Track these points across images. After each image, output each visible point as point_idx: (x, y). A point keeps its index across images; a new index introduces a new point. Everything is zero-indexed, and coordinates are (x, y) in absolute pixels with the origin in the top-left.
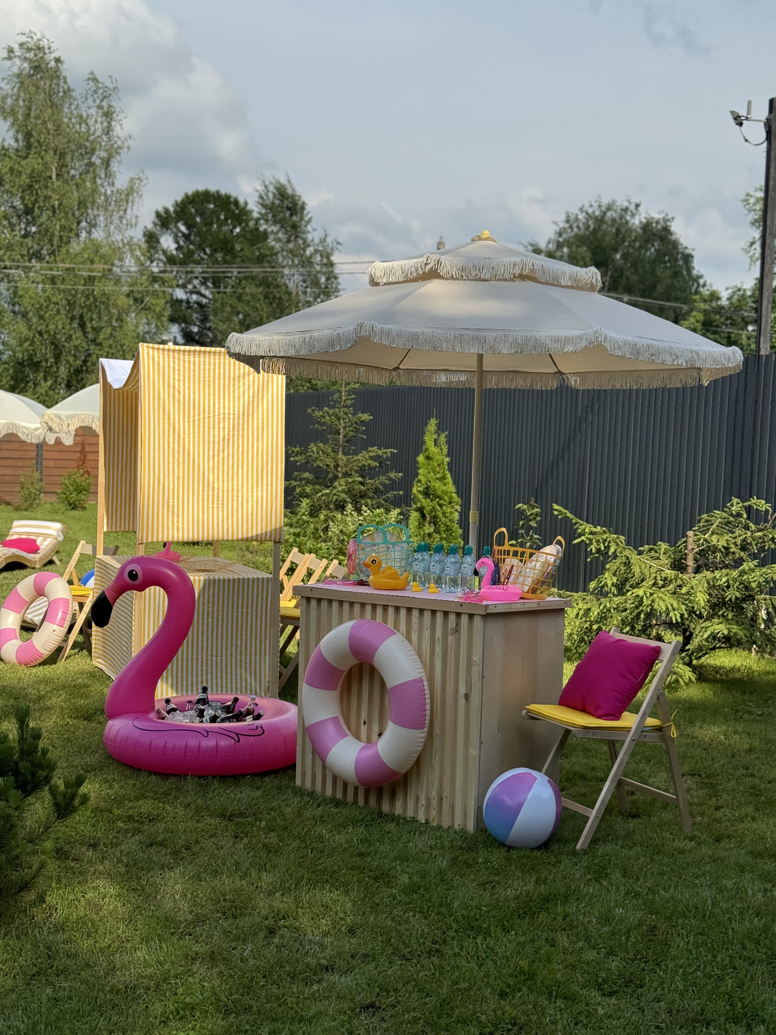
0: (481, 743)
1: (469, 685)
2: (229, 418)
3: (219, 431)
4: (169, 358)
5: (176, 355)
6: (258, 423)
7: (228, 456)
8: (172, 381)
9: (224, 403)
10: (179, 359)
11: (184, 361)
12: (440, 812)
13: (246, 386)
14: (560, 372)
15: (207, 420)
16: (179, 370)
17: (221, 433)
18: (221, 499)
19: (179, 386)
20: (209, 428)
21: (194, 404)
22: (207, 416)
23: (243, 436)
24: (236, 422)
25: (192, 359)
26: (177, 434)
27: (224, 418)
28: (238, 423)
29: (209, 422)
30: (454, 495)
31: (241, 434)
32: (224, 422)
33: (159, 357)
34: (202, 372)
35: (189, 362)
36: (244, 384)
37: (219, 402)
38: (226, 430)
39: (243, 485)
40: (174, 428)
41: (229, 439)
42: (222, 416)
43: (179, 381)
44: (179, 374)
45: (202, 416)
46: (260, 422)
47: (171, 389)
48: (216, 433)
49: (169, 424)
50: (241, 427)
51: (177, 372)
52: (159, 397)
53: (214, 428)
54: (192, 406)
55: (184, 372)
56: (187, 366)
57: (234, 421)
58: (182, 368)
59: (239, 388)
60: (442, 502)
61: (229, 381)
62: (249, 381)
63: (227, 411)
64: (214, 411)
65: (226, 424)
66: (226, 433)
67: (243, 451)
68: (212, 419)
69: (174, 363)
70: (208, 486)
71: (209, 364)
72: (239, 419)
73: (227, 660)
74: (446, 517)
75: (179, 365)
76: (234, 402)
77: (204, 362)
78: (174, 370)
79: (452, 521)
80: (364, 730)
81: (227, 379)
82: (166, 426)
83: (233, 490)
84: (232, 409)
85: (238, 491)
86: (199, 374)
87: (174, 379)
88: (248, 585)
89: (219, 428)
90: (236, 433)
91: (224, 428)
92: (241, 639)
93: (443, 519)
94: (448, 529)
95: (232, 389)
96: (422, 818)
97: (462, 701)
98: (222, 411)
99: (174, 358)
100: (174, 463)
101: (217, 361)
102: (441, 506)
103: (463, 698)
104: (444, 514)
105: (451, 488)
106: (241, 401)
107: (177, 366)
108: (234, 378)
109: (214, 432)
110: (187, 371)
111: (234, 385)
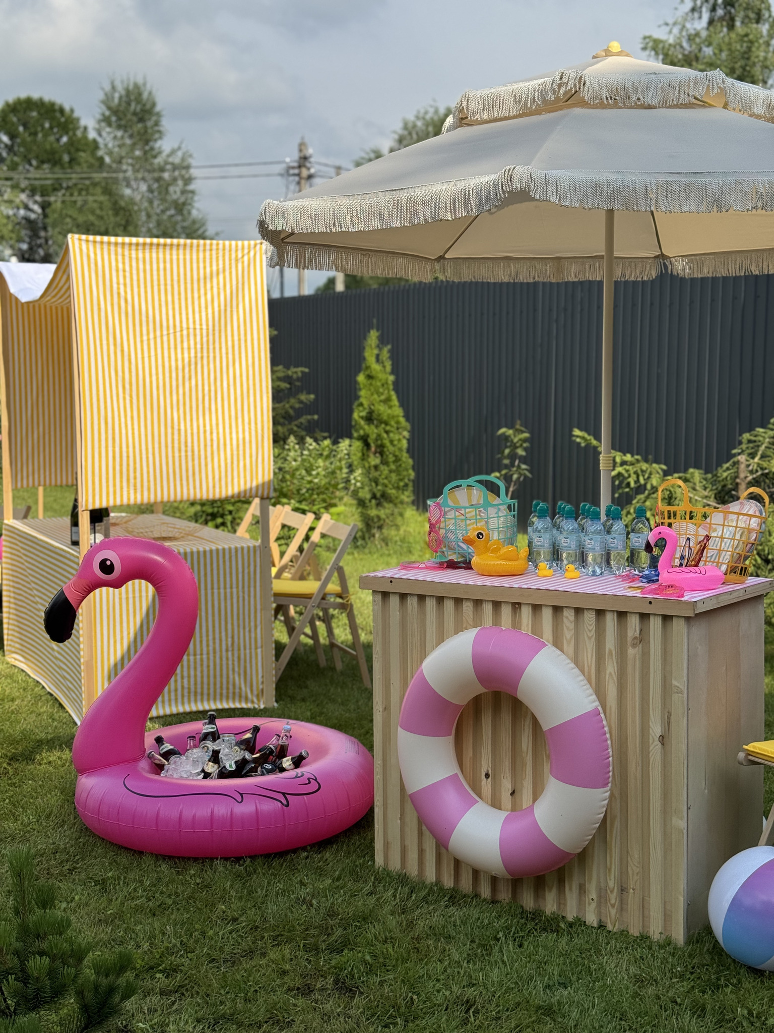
0: (689, 808)
1: (667, 723)
2: (195, 335)
3: (183, 353)
4: (109, 254)
5: (120, 250)
6: (233, 341)
7: (197, 385)
8: (115, 286)
9: (187, 314)
10: (123, 255)
11: (130, 258)
12: (622, 908)
13: (215, 290)
14: (662, 256)
15: (165, 338)
16: (124, 271)
17: (186, 355)
18: (189, 444)
19: (126, 292)
20: (169, 348)
21: (147, 317)
22: (165, 332)
23: (215, 358)
24: (205, 339)
25: (141, 255)
26: (126, 358)
27: (188, 335)
28: (208, 341)
29: (169, 341)
30: (402, 420)
31: (211, 355)
32: (189, 340)
33: (95, 254)
34: (155, 273)
35: (137, 259)
36: (212, 288)
37: (180, 314)
38: (193, 351)
39: (217, 424)
40: (122, 351)
41: (196, 364)
42: (185, 332)
43: (125, 285)
44: (125, 277)
45: (158, 333)
46: (236, 338)
47: (115, 296)
48: (179, 356)
49: (115, 345)
50: (211, 347)
51: (121, 273)
52: (99, 309)
53: (176, 348)
54: (144, 319)
55: (131, 274)
56: (134, 264)
57: (202, 338)
58: (127, 268)
59: (206, 294)
60: (388, 428)
61: (192, 283)
62: (218, 284)
63: (191, 326)
64: (175, 326)
65: (192, 342)
66: (193, 355)
67: (215, 379)
68: (172, 336)
69: (117, 260)
70: (173, 428)
71: (165, 262)
72: (208, 335)
73: (208, 659)
74: (394, 446)
75: (124, 263)
76: (200, 312)
77: (158, 259)
78: (117, 271)
79: (400, 450)
80: (486, 786)
81: (189, 281)
82: (112, 348)
83: (205, 432)
84: (198, 322)
85: (211, 433)
86: (152, 275)
87: (118, 284)
88: (230, 558)
89: (182, 349)
90: (205, 354)
91: (189, 348)
92: (226, 630)
93: (391, 448)
94: (397, 459)
95: (196, 295)
96: (591, 919)
97: (655, 748)
98: (184, 325)
99: (116, 254)
100: (124, 399)
101: (175, 257)
102: (387, 432)
103: (657, 742)
104: (391, 442)
105: (398, 411)
106: (210, 311)
107: (120, 266)
108: (199, 280)
109: (176, 354)
110: (134, 272)
111: (199, 290)
